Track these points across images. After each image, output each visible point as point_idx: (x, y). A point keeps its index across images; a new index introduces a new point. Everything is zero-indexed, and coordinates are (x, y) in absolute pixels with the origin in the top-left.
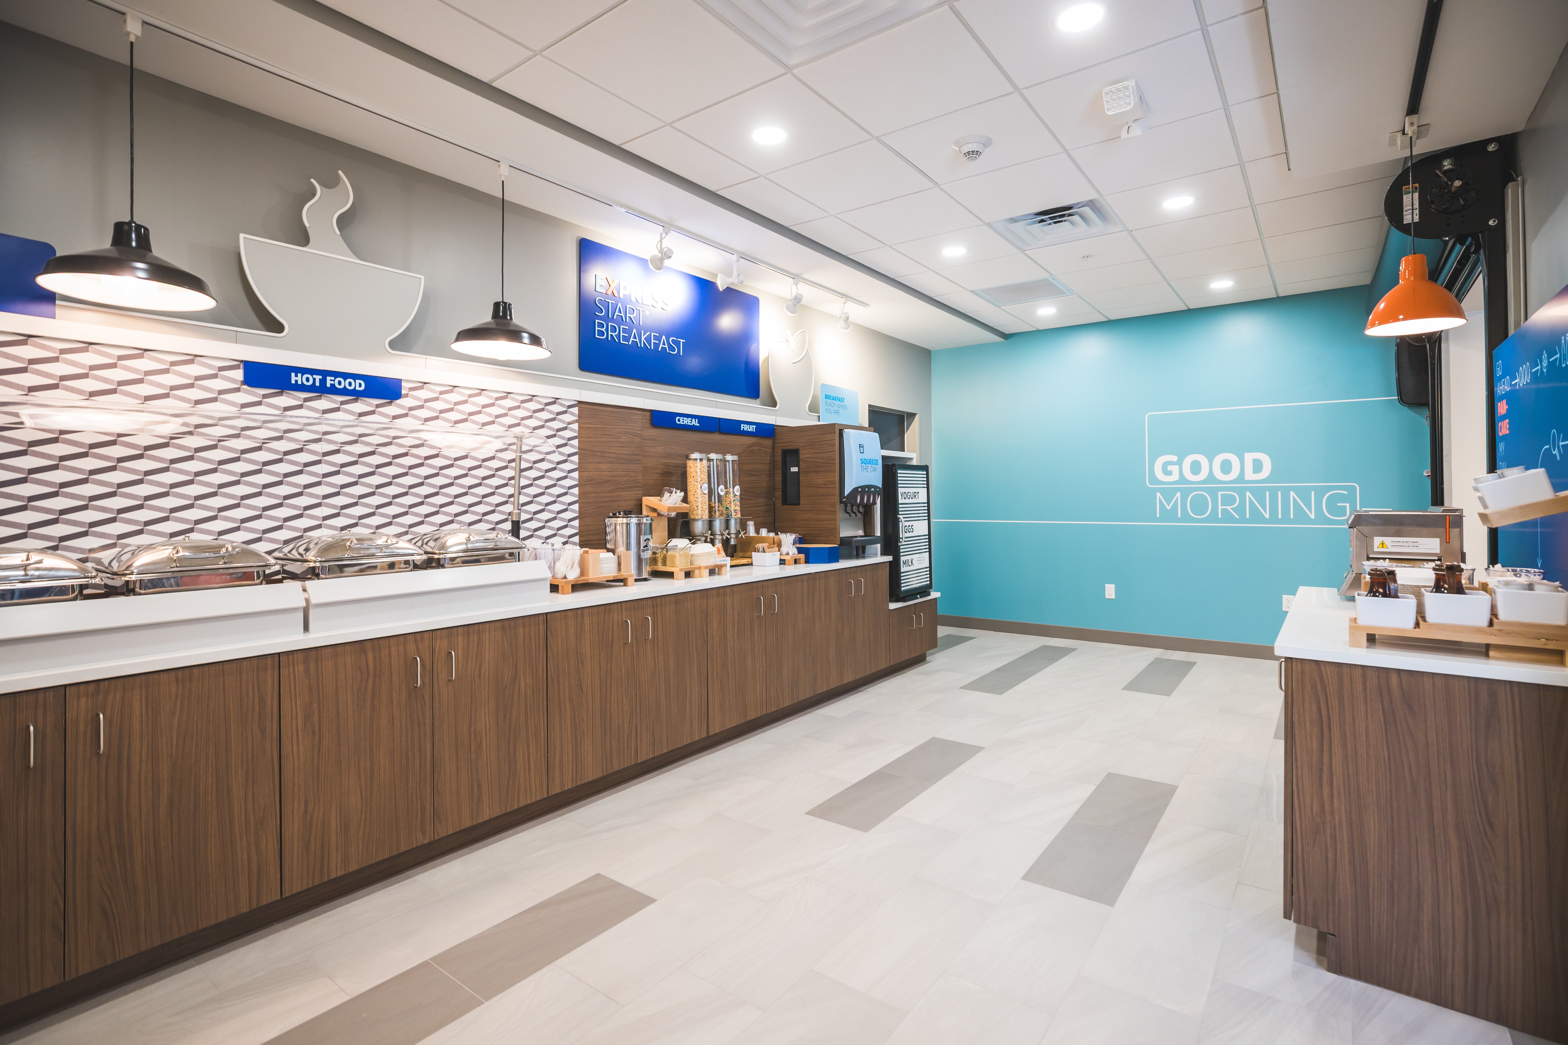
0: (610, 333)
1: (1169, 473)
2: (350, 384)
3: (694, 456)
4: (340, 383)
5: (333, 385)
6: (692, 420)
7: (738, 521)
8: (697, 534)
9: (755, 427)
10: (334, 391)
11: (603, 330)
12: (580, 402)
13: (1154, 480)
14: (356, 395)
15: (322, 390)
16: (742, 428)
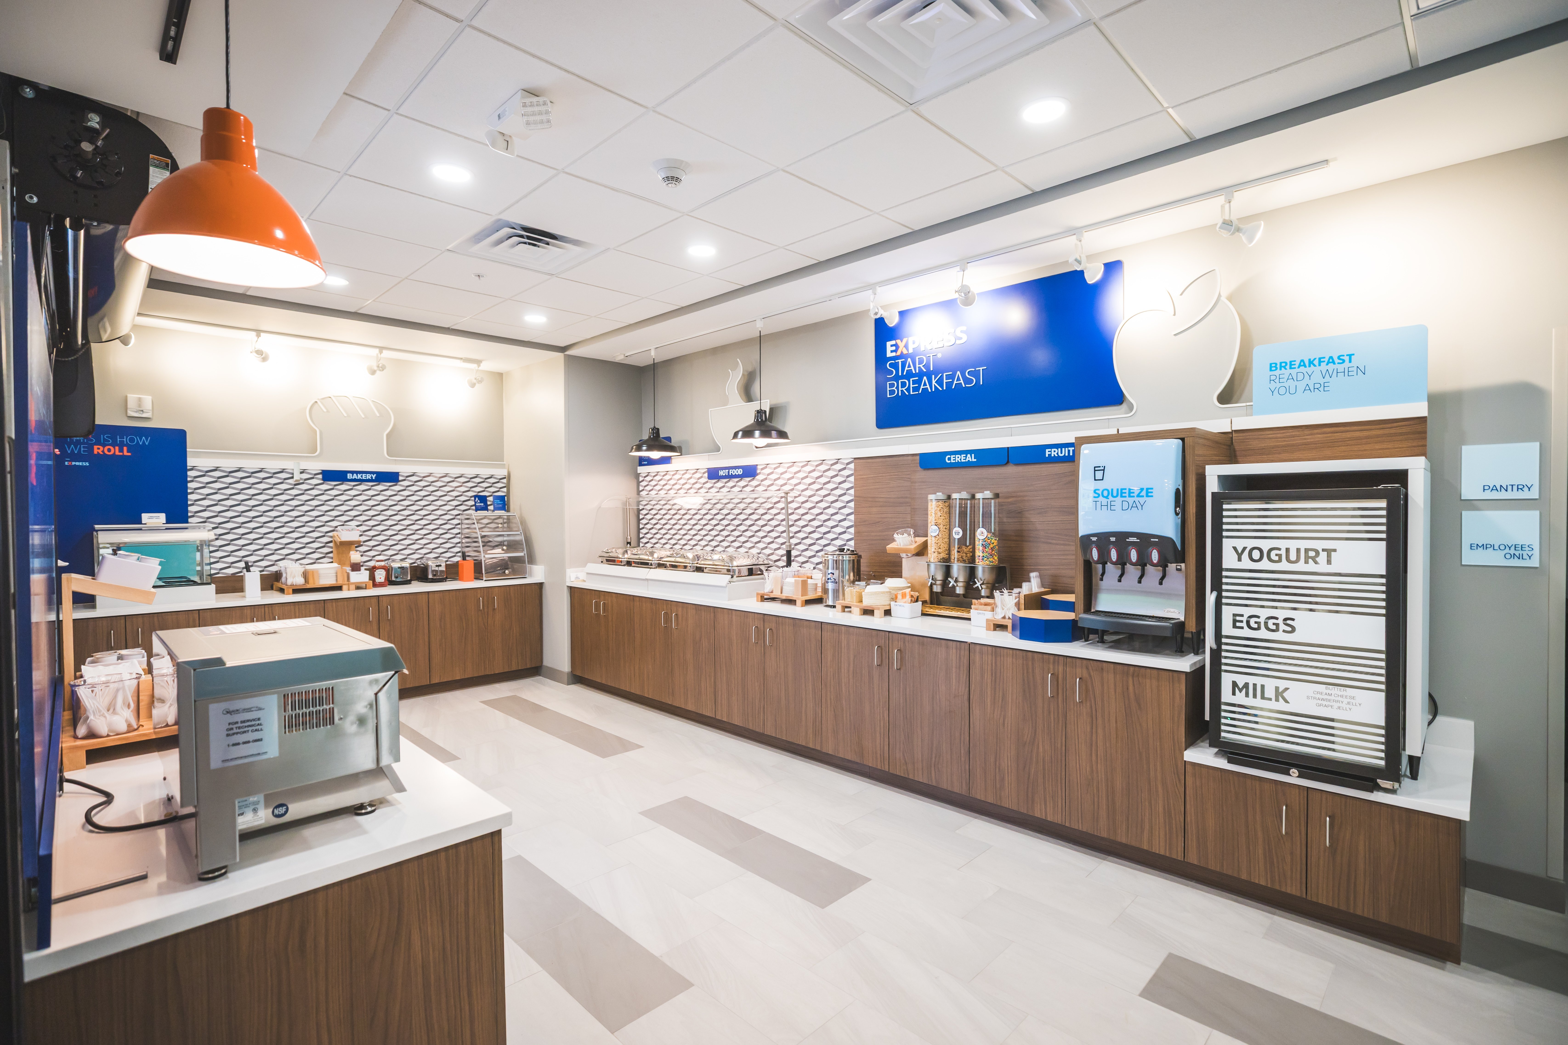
0: (900, 389)
2: (738, 472)
4: (734, 472)
5: (732, 474)
6: (966, 457)
9: (1071, 449)
10: (733, 477)
11: (894, 388)
12: (855, 459)
14: (741, 477)
15: (729, 477)
16: (1047, 454)
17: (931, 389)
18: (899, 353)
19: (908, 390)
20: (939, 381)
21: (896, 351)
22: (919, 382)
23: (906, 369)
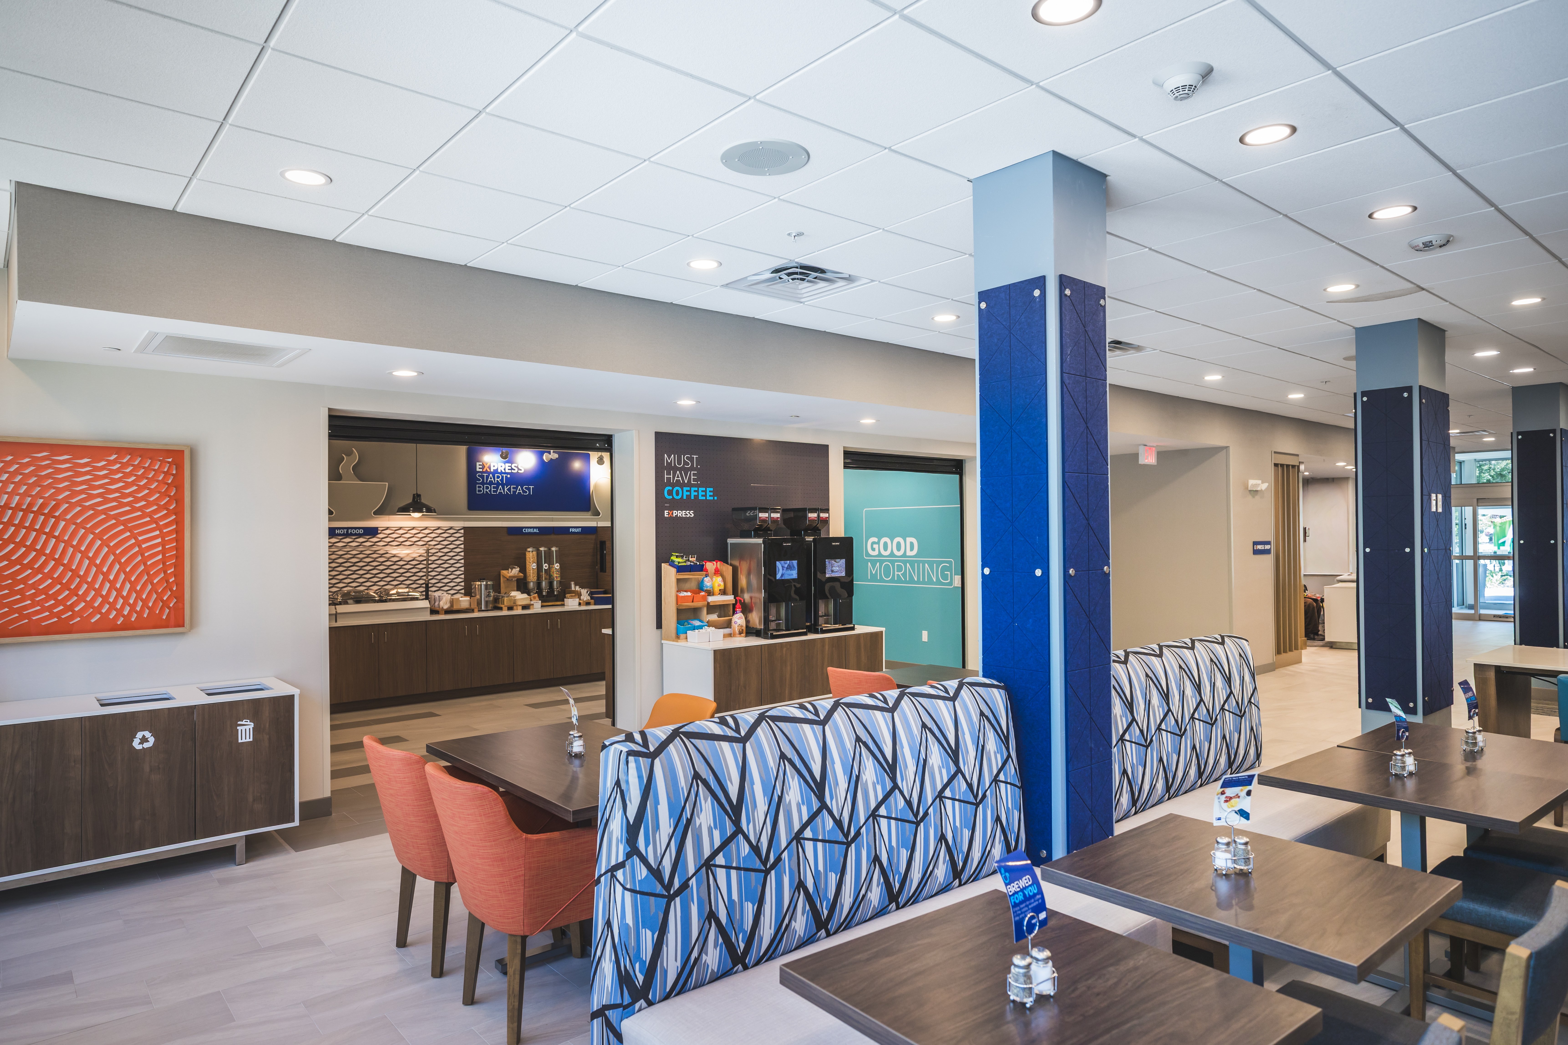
0: (485, 490)
1: (873, 549)
2: (357, 531)
3: (529, 550)
4: (354, 531)
5: (351, 533)
6: (533, 530)
7: (558, 582)
8: (530, 589)
9: (580, 529)
10: (352, 534)
11: (481, 490)
12: (464, 527)
13: (868, 555)
14: (360, 536)
15: (347, 535)
16: (571, 531)
17: (504, 493)
18: (484, 470)
19: (490, 491)
20: (509, 490)
21: (483, 468)
22: (497, 488)
23: (489, 480)
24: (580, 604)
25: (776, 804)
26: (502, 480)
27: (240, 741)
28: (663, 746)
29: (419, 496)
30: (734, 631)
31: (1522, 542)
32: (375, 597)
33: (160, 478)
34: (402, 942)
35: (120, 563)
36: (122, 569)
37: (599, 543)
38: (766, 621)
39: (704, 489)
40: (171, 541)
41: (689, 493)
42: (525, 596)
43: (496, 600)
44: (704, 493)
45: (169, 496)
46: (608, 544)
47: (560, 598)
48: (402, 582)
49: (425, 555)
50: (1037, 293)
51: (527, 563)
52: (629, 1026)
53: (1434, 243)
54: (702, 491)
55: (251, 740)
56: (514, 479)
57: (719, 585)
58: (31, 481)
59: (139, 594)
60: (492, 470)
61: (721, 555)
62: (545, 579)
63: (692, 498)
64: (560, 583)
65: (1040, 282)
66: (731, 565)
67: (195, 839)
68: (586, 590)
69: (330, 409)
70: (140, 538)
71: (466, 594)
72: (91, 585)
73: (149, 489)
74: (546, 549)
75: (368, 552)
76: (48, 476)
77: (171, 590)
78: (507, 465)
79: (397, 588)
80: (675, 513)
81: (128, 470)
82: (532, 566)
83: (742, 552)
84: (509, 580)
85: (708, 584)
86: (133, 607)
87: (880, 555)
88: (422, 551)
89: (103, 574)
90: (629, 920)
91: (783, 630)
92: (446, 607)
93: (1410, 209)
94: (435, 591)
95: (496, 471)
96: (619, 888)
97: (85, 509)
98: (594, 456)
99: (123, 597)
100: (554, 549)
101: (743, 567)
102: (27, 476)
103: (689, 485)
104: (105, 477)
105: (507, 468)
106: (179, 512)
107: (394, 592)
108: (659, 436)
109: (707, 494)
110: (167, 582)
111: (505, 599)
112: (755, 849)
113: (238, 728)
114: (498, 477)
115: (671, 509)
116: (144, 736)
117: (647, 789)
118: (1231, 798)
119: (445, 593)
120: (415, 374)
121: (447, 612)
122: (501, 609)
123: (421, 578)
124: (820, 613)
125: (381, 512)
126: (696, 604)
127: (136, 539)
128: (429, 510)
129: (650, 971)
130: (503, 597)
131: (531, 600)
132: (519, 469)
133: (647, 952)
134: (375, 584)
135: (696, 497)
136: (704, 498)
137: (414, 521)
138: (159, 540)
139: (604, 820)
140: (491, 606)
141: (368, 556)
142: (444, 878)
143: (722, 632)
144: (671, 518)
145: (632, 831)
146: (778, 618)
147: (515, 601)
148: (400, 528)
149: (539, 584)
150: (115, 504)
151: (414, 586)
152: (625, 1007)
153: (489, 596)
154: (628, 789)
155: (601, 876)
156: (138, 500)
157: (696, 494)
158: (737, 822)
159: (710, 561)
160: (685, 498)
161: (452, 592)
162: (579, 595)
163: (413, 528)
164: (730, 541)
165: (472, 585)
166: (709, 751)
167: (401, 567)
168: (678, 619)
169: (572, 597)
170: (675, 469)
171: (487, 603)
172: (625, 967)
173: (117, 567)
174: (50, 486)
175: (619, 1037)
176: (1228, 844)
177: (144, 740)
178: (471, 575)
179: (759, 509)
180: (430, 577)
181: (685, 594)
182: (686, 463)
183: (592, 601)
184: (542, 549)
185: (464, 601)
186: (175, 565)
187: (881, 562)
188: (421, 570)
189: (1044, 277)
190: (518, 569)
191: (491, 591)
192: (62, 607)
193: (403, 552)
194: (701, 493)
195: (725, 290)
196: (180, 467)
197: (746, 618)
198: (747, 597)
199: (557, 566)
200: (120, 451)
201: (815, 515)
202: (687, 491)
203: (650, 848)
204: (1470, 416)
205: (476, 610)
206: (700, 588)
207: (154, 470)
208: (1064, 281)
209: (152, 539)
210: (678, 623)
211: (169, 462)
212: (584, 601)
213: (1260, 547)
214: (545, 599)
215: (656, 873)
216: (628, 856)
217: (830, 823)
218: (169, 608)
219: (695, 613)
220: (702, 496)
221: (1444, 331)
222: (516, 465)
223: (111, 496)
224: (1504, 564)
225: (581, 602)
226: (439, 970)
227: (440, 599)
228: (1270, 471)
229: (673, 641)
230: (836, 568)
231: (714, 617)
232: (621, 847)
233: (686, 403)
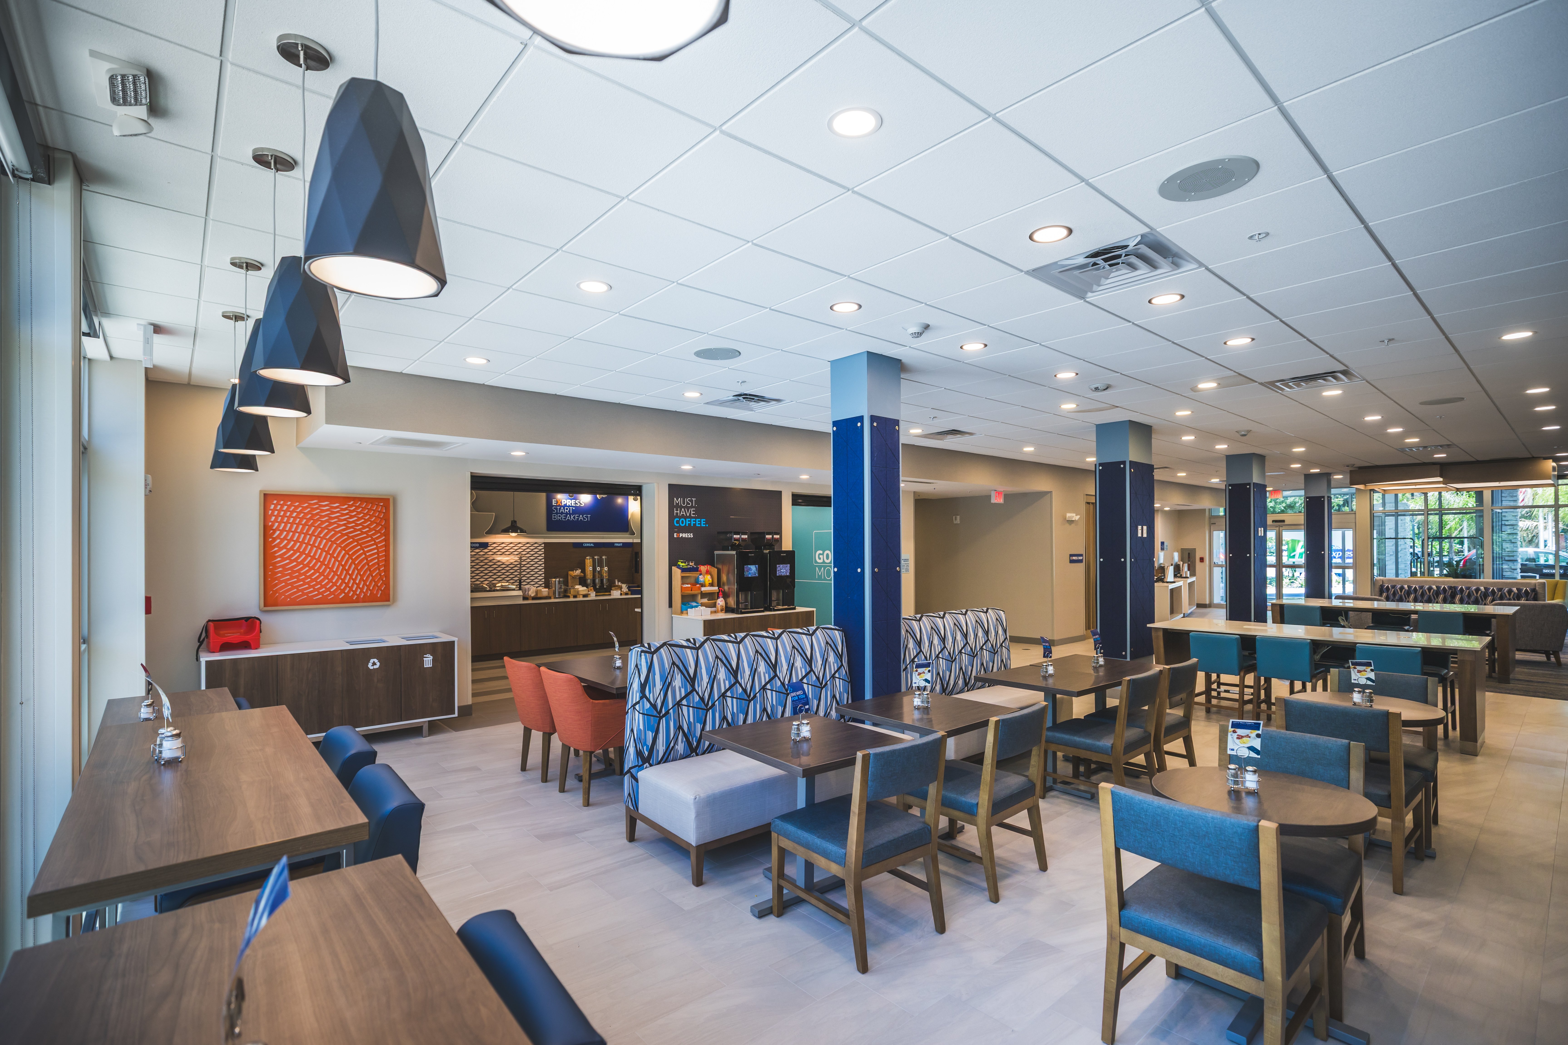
1: (820, 559)
3: (587, 558)
6: (590, 545)
8: (588, 584)
9: (621, 544)
10: (479, 547)
11: (556, 517)
12: (544, 543)
13: (816, 562)
15: (477, 548)
17: (571, 519)
18: (558, 504)
19: (562, 518)
20: (574, 517)
21: (557, 503)
22: (566, 516)
23: (561, 512)
24: (621, 594)
25: (713, 679)
26: (569, 511)
27: (425, 666)
28: (658, 649)
29: (515, 522)
30: (718, 610)
31: (1231, 555)
32: (487, 588)
33: (377, 515)
34: (524, 768)
35: (355, 564)
36: (356, 568)
37: (634, 553)
38: (738, 603)
39: (699, 520)
40: (382, 552)
41: (690, 522)
42: (585, 588)
43: (566, 591)
44: (699, 522)
45: (381, 525)
46: (640, 554)
47: (608, 590)
48: (503, 579)
49: (519, 561)
50: (859, 424)
51: (586, 567)
52: (641, 775)
53: (1100, 388)
54: (699, 521)
55: (431, 666)
56: (578, 510)
57: (709, 580)
58: (308, 517)
59: (365, 582)
60: (563, 505)
61: (711, 562)
62: (598, 577)
63: (692, 525)
64: (608, 580)
65: (861, 419)
66: (716, 568)
67: (401, 721)
68: (625, 585)
69: (471, 473)
70: (365, 550)
71: (545, 587)
72: (339, 577)
73: (370, 521)
74: (599, 557)
75: (482, 559)
76: (317, 514)
77: (382, 580)
78: (573, 501)
79: (501, 583)
80: (681, 535)
81: (359, 510)
82: (589, 569)
83: (723, 559)
84: (574, 578)
85: (702, 580)
86: (362, 589)
87: (824, 562)
88: (517, 558)
89: (346, 570)
90: (641, 727)
91: (749, 609)
92: (532, 595)
93: (1075, 374)
94: (525, 585)
95: (565, 505)
96: (637, 713)
97: (336, 533)
98: (631, 498)
99: (356, 584)
100: (604, 557)
101: (725, 569)
102: (306, 514)
103: (690, 517)
104: (347, 514)
105: (573, 503)
106: (387, 534)
107: (500, 585)
108: (671, 486)
109: (702, 523)
110: (380, 575)
111: (572, 590)
112: (702, 699)
113: (424, 659)
114: (567, 509)
115: (678, 532)
116: (374, 662)
117: (650, 668)
118: (921, 673)
119: (532, 586)
120: (524, 454)
121: (534, 598)
122: (569, 597)
123: (516, 576)
124: (773, 599)
125: (491, 532)
126: (693, 592)
127: (363, 550)
128: (522, 531)
129: (651, 751)
130: (570, 589)
131: (589, 591)
132: (581, 504)
133: (650, 742)
134: (486, 580)
135: (695, 525)
136: (700, 525)
137: (512, 538)
138: (376, 551)
139: (630, 683)
140: (562, 595)
141: (482, 561)
142: (548, 730)
143: (710, 610)
144: (678, 538)
145: (643, 687)
146: (746, 601)
147: (578, 592)
148: (503, 543)
149: (594, 581)
150: (352, 530)
151: (512, 581)
152: (639, 766)
153: (561, 588)
154: (641, 668)
155: (629, 709)
156: (364, 527)
157: (695, 523)
158: (693, 686)
159: (703, 565)
160: (687, 525)
161: (537, 585)
162: (621, 588)
163: (511, 543)
164: (716, 552)
165: (549, 581)
166: (680, 653)
167: (503, 569)
168: (682, 602)
169: (616, 590)
170: (681, 507)
171: (559, 593)
172: (639, 748)
173: (353, 566)
174: (318, 520)
175: (636, 780)
176: (919, 694)
177: (374, 664)
178: (549, 574)
179: (734, 532)
180: (522, 576)
181: (687, 585)
182: (688, 503)
183: (630, 592)
184: (596, 557)
185: (545, 591)
186: (384, 566)
187: (825, 567)
188: (516, 571)
189: (863, 416)
190: (580, 570)
191: (562, 585)
192: (324, 589)
193: (504, 559)
194: (697, 522)
195: (706, 405)
196: (387, 507)
197: (725, 602)
198: (726, 588)
199: (606, 569)
200: (355, 499)
201: (771, 536)
202: (689, 521)
203: (651, 695)
204: (1217, 471)
205: (552, 597)
206: (697, 581)
207: (373, 510)
208: (873, 418)
209: (372, 550)
210: (682, 604)
211: (381, 505)
212: (624, 592)
213: (1074, 558)
214: (598, 591)
215: (654, 706)
216: (641, 698)
217: (740, 690)
218: (381, 590)
219: (693, 597)
220: (699, 524)
221: (1152, 426)
222: (579, 501)
223: (350, 525)
224: (1295, 571)
225: (622, 592)
226: (545, 779)
227: (529, 589)
228: (1083, 507)
229: (679, 615)
230: (783, 570)
231: (705, 600)
232: (638, 695)
233: (687, 467)
